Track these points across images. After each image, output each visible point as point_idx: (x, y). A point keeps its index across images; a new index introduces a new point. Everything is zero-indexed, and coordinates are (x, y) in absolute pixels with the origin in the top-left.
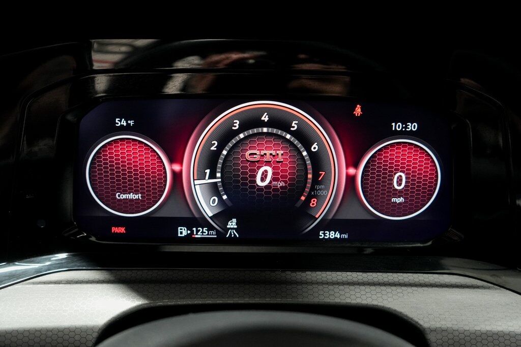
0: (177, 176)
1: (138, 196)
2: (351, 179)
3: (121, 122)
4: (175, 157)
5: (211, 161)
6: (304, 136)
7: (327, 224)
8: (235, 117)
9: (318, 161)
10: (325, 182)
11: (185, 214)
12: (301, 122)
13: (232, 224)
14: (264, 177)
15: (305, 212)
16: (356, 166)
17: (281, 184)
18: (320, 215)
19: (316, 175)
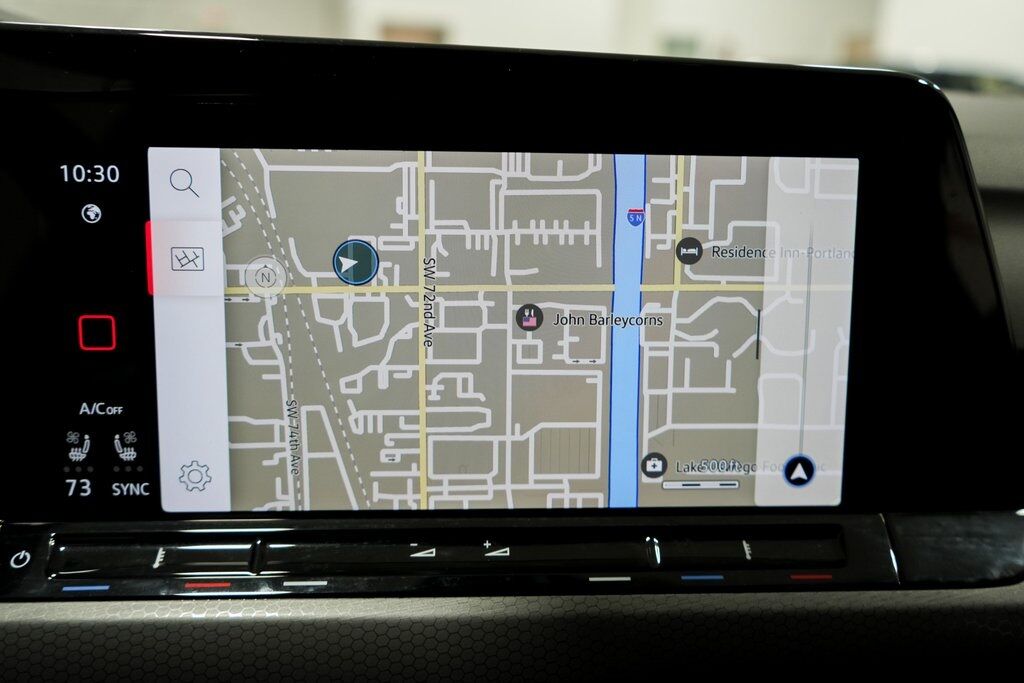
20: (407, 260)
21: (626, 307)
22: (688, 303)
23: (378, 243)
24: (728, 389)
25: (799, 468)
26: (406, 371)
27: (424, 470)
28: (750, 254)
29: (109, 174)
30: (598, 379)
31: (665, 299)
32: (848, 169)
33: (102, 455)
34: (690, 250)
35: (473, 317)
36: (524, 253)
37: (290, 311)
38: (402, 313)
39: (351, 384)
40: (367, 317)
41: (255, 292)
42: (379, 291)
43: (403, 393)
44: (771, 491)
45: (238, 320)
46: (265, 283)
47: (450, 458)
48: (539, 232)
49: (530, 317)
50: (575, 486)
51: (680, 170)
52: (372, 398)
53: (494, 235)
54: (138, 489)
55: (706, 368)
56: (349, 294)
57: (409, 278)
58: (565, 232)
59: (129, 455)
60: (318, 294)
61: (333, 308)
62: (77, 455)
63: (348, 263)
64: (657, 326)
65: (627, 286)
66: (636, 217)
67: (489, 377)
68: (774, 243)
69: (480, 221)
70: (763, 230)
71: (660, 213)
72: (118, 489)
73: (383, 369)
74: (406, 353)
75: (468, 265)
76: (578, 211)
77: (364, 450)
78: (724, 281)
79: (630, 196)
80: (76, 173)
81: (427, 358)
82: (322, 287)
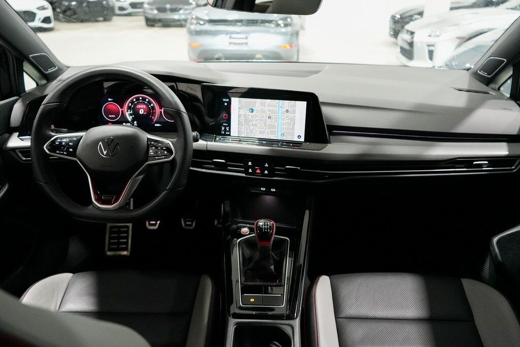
0: (122, 111)
1: (114, 116)
2: (161, 112)
3: (109, 99)
4: (122, 107)
5: (129, 108)
6: (150, 102)
7: (157, 123)
8: (134, 98)
9: (153, 108)
10: (155, 112)
11: (124, 120)
12: (149, 100)
13: (135, 122)
14: (141, 112)
15: (152, 120)
16: (162, 109)
17: (145, 113)
18: (155, 120)
19: (153, 111)
20: (257, 111)
21: (280, 117)
22: (287, 117)
23: (254, 109)
24: (291, 127)
25: (299, 137)
26: (256, 123)
27: (258, 133)
28: (294, 112)
29: (228, 100)
30: (276, 125)
31: (284, 116)
32: (306, 102)
33: (225, 129)
34: (287, 111)
35: (263, 117)
36: (269, 110)
37: (245, 115)
38: (256, 116)
39: (250, 123)
40: (253, 117)
41: (241, 113)
42: (253, 114)
43: (256, 125)
44: (296, 139)
45: (239, 116)
46: (242, 112)
47: (261, 132)
48: (271, 108)
49: (270, 117)
50: (274, 137)
51: (286, 102)
52: (253, 125)
53: (266, 108)
54: (229, 133)
55: (289, 125)
56: (251, 114)
57: (257, 112)
58: (274, 109)
59: (228, 129)
60: (247, 114)
61: (249, 115)
62: (223, 129)
63: (251, 111)
64: (283, 119)
65: (280, 115)
66: (281, 107)
67: (265, 124)
68: (297, 111)
69: (265, 107)
70: (295, 110)
71: (284, 107)
72: (227, 133)
73: (254, 122)
74: (256, 120)
75: (263, 111)
76: (275, 106)
77: (252, 131)
78: (291, 115)
79: (281, 105)
80: (224, 100)
81: (258, 121)
82: (248, 113)
